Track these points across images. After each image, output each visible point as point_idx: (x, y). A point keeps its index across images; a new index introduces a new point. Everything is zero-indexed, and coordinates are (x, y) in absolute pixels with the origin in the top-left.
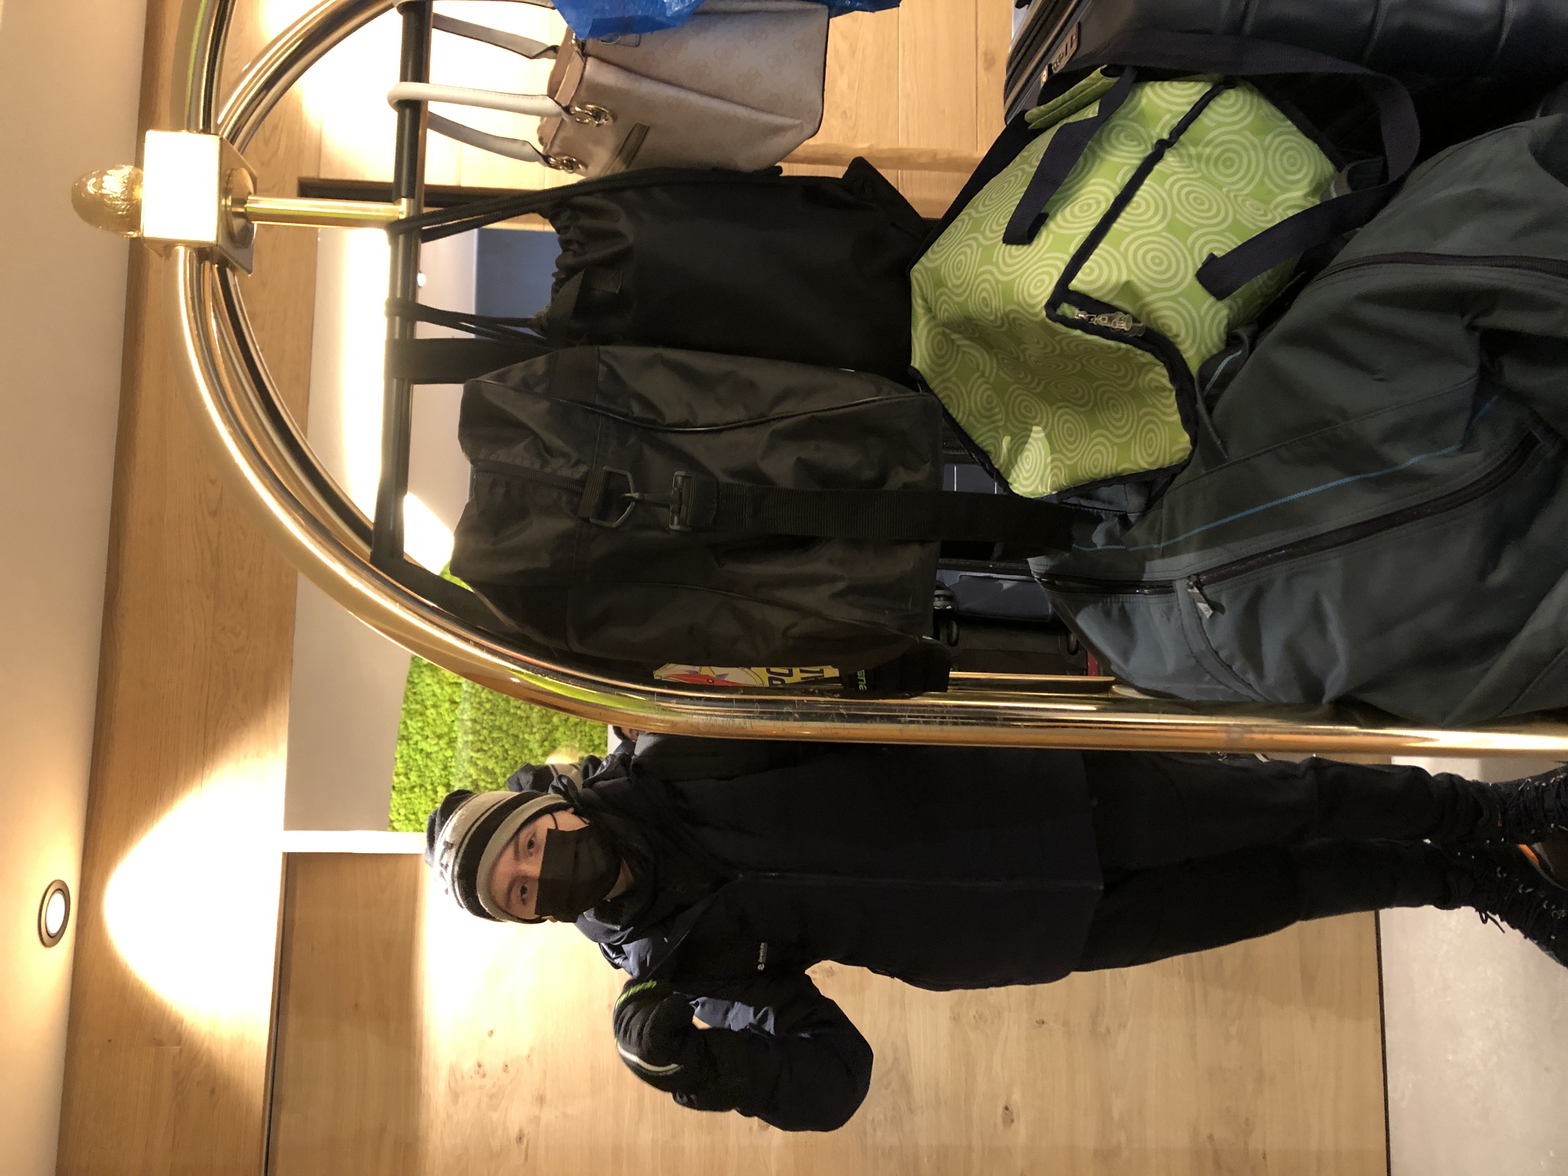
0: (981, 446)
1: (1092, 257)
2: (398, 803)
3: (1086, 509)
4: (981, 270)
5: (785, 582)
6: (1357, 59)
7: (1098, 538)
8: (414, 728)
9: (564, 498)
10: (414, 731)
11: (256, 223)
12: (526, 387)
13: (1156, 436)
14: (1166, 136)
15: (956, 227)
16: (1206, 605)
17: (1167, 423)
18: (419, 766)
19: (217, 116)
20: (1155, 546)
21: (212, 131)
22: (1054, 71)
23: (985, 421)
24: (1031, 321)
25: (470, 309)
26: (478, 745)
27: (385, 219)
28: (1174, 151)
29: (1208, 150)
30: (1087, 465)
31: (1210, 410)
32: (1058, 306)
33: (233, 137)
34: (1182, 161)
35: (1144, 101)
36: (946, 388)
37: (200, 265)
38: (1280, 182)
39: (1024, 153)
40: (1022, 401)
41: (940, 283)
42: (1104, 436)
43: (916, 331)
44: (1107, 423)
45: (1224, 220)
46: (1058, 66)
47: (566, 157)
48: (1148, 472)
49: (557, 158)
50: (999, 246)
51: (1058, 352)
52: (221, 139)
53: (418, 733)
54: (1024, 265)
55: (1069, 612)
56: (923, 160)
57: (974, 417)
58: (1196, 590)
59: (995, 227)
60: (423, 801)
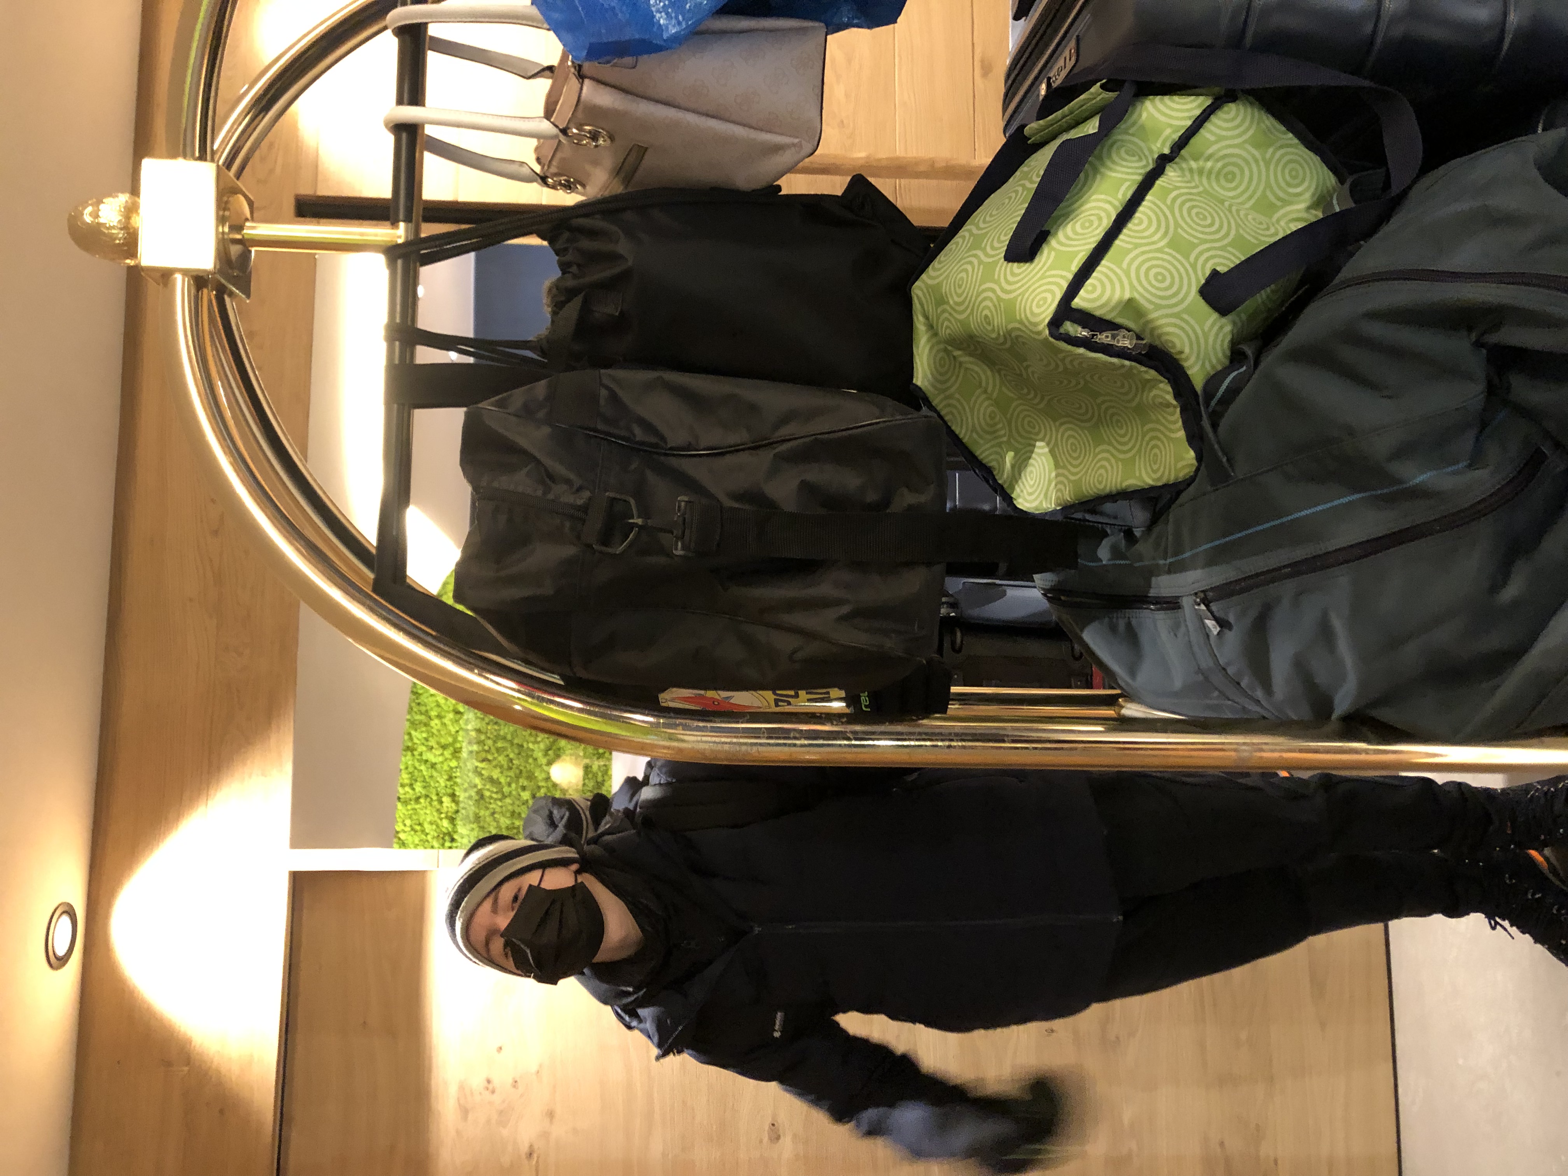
0: (984, 462)
1: (1094, 274)
2: (404, 814)
3: (1091, 524)
4: (983, 287)
5: (791, 606)
6: (1356, 70)
7: (1104, 553)
8: (418, 739)
9: (568, 524)
10: (418, 742)
11: (253, 250)
12: (527, 412)
13: (1161, 452)
14: (1167, 151)
15: (957, 244)
16: (1214, 622)
17: (1172, 439)
18: (424, 777)
19: (212, 143)
20: (1162, 562)
21: (209, 158)
22: (1053, 84)
23: (988, 437)
24: (1034, 339)
25: (469, 332)
26: (483, 755)
27: (383, 243)
28: (1174, 166)
29: (1209, 164)
30: (1091, 482)
31: (1215, 426)
32: (1061, 324)
33: (229, 164)
34: (1183, 176)
35: (1144, 115)
36: (949, 405)
37: (198, 292)
38: (1281, 194)
39: (1024, 168)
40: (1025, 416)
41: (941, 301)
42: (1108, 451)
43: (918, 348)
44: (1111, 438)
45: (1227, 234)
46: (1056, 79)
47: (565, 178)
48: (1153, 488)
49: (555, 179)
50: (999, 265)
51: (1061, 369)
52: (218, 166)
53: (423, 744)
54: (1027, 282)
55: (1075, 626)
56: (922, 168)
57: (978, 433)
58: (1203, 607)
59: (996, 245)
60: (428, 812)
